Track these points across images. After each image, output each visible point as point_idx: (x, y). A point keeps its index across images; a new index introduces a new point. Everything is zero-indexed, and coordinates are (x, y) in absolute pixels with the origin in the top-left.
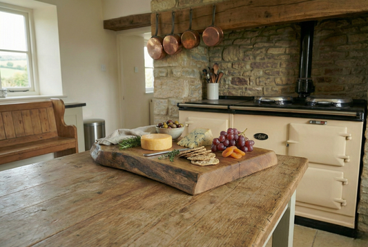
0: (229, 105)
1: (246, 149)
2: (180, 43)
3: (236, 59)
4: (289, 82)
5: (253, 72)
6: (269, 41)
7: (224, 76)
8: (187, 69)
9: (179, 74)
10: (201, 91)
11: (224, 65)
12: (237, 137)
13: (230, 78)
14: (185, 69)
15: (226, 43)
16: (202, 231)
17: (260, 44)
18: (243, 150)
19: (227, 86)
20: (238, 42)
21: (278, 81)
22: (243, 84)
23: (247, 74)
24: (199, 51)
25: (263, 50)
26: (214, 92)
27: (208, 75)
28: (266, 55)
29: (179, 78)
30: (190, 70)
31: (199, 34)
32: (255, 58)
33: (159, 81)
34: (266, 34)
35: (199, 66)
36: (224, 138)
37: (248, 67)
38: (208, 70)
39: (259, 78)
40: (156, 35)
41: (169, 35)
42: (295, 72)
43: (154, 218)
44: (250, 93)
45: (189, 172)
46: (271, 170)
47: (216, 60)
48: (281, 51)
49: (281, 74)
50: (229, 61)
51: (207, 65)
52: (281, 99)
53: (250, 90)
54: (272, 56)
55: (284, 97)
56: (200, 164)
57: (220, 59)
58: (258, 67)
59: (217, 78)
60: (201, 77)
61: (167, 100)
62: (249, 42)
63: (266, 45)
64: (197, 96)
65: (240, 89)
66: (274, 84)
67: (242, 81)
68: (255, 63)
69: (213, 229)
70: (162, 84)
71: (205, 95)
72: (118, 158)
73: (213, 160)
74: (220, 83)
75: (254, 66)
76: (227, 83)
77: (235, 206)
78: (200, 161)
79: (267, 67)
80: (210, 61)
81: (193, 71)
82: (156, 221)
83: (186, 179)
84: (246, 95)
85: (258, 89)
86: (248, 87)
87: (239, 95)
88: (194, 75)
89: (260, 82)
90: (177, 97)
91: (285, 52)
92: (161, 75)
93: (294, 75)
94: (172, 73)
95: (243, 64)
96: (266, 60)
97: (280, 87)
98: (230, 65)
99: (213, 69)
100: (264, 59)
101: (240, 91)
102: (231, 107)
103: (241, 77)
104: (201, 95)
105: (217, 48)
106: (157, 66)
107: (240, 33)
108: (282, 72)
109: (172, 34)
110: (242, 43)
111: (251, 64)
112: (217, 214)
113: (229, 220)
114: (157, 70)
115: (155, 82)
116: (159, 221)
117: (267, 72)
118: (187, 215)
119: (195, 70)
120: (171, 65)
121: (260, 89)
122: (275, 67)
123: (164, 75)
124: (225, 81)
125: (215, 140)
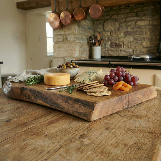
0: (110, 61)
1: (132, 84)
2: (73, 17)
3: (113, 29)
4: (152, 45)
5: (126, 38)
6: (137, 15)
7: (105, 42)
8: (78, 36)
9: (72, 39)
10: (88, 53)
11: (105, 34)
12: (124, 74)
13: (109, 43)
14: (76, 36)
15: (106, 17)
16: (102, 157)
17: (131, 18)
18: (130, 85)
19: (107, 49)
20: (115, 17)
21: (144, 44)
22: (118, 48)
23: (122, 39)
24: (86, 23)
25: (133, 23)
26: (98, 53)
27: (93, 41)
28: (135, 26)
29: (72, 42)
30: (80, 37)
31: (87, 10)
32: (127, 28)
33: (57, 45)
34: (135, 11)
35: (86, 34)
36: (114, 74)
37: (122, 35)
38: (93, 37)
39: (130, 42)
40: (55, 11)
41: (65, 10)
42: (156, 38)
43: (56, 143)
44: (123, 54)
45: (86, 102)
46: (152, 101)
47: (98, 30)
48: (146, 23)
49: (146, 39)
50: (108, 31)
51: (92, 34)
52: (148, 57)
53: (124, 51)
54: (140, 27)
55: (150, 55)
56: (95, 95)
57: (102, 29)
58: (129, 35)
59: (99, 43)
60: (88, 42)
61: (63, 59)
62: (123, 16)
63: (135, 18)
64: (85, 56)
65: (116, 51)
66: (141, 46)
67: (118, 46)
68: (127, 32)
69: (113, 155)
70: (59, 48)
71: (91, 55)
72: (25, 92)
73: (106, 91)
74: (102, 46)
75: (127, 34)
76: (107, 46)
77: (129, 132)
78: (95, 92)
79: (136, 34)
80: (94, 31)
81: (82, 37)
82: (58, 147)
83: (84, 107)
84: (121, 55)
85: (129, 51)
86: (123, 49)
87: (116, 55)
88: (83, 40)
89: (131, 45)
90: (70, 56)
91: (149, 24)
92: (59, 40)
93: (156, 40)
94: (67, 39)
95: (119, 33)
96: (135, 30)
97: (146, 49)
98: (109, 33)
99: (97, 36)
100: (133, 28)
101: (116, 52)
102: (111, 62)
103: (117, 42)
104: (88, 56)
105: (99, 21)
106: (56, 34)
107: (116, 10)
108: (147, 38)
109: (67, 10)
110: (118, 17)
111: (125, 33)
112: (113, 140)
113: (126, 145)
114: (56, 37)
115: (54, 46)
116: (61, 147)
117: (136, 38)
118: (86, 141)
119: (84, 37)
120: (66, 33)
121: (131, 50)
122: (142, 35)
123: (61, 40)
124: (105, 45)
125: (106, 76)
